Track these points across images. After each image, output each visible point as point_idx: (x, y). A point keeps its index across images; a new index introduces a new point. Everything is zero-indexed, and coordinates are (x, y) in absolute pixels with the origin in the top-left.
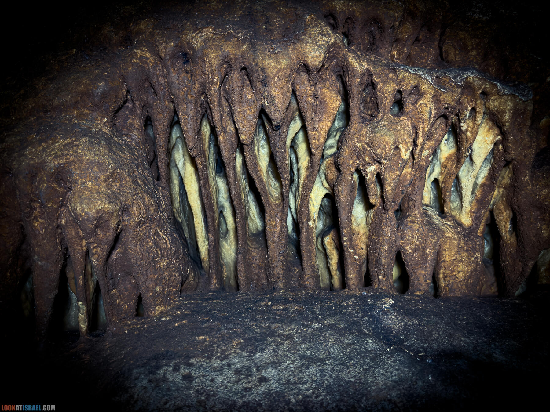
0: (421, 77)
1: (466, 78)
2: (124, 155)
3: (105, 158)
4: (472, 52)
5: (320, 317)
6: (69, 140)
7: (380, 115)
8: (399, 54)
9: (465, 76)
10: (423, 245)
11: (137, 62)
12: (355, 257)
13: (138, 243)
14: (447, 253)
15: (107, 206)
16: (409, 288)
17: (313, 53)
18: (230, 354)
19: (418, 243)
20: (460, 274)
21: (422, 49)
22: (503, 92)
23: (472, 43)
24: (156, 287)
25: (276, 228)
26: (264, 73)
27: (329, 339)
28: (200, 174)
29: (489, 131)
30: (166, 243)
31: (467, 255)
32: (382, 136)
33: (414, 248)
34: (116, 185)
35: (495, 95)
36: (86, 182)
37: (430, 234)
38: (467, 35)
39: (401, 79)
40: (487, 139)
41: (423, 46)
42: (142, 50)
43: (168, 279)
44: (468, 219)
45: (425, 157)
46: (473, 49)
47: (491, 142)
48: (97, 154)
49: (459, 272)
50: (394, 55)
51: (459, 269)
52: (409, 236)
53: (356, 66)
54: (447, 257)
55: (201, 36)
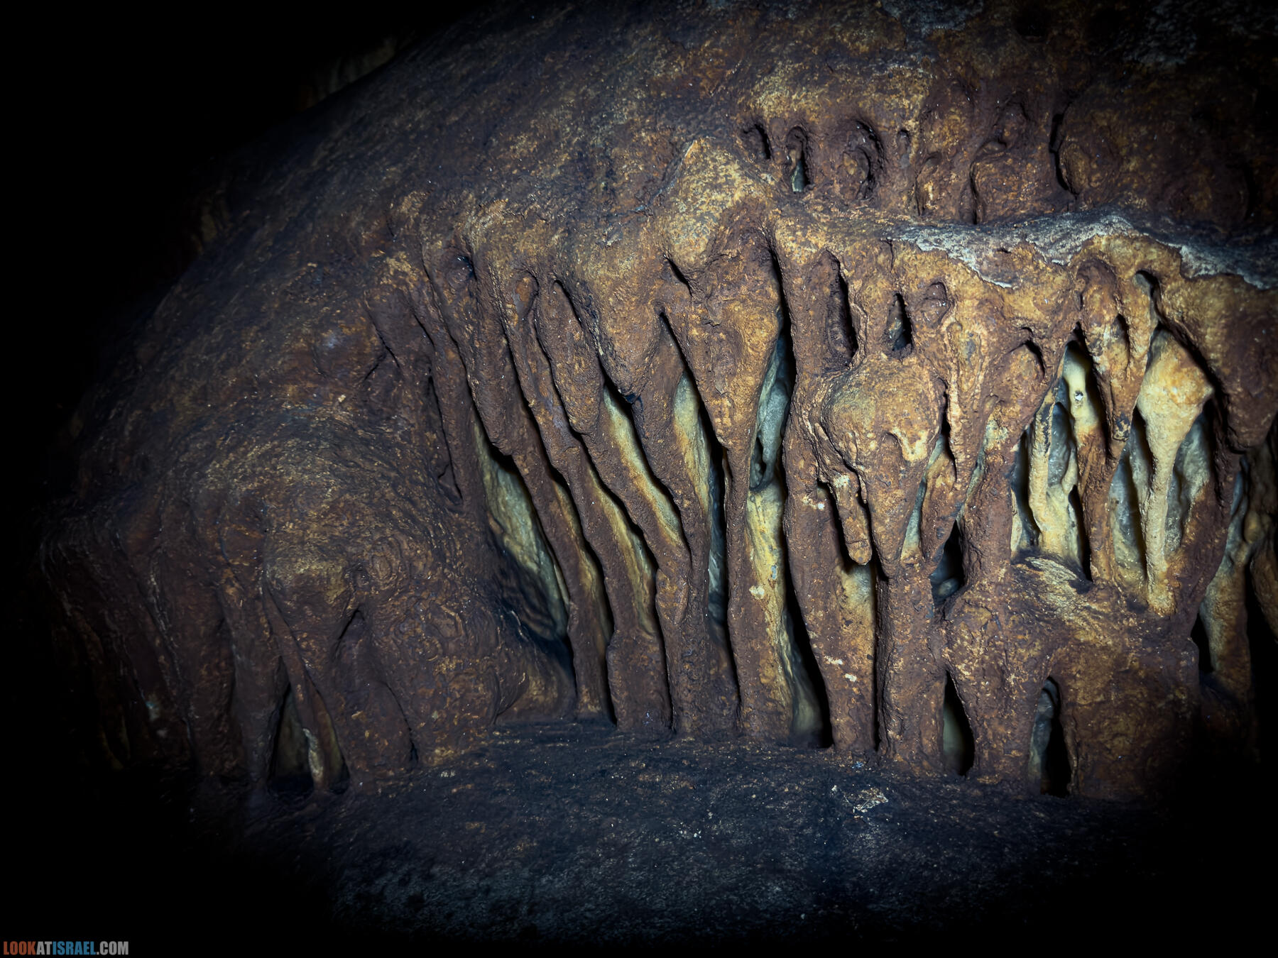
0: (949, 258)
1: (1089, 242)
2: (368, 466)
3: (323, 476)
4: (1129, 161)
5: (710, 814)
6: (269, 445)
7: (858, 356)
8: (941, 187)
9: (1084, 238)
10: (1001, 663)
11: (388, 284)
12: (847, 676)
13: (392, 629)
14: (1079, 684)
15: (313, 567)
16: (972, 765)
17: (682, 238)
18: (501, 868)
19: (987, 657)
20: (1116, 742)
21: (1005, 166)
22: (1197, 271)
23: (1129, 138)
24: (431, 712)
25: (677, 600)
26: (588, 291)
27: (689, 870)
28: (529, 485)
29: (1178, 369)
30: (456, 627)
31: (1145, 692)
32: (845, 410)
33: (977, 670)
34: (342, 525)
35: (1175, 280)
36: (284, 524)
37: (1020, 637)
38: (1115, 119)
39: (898, 269)
40: (1175, 392)
41: (1009, 157)
42: (398, 260)
43: (458, 696)
44: (1163, 596)
45: (1002, 445)
46: (1131, 153)
47: (1188, 399)
48: (309, 470)
49: (1116, 735)
50: (927, 193)
51: (1115, 729)
52: (963, 639)
53: (789, 250)
54: (1080, 695)
55: (484, 224)
